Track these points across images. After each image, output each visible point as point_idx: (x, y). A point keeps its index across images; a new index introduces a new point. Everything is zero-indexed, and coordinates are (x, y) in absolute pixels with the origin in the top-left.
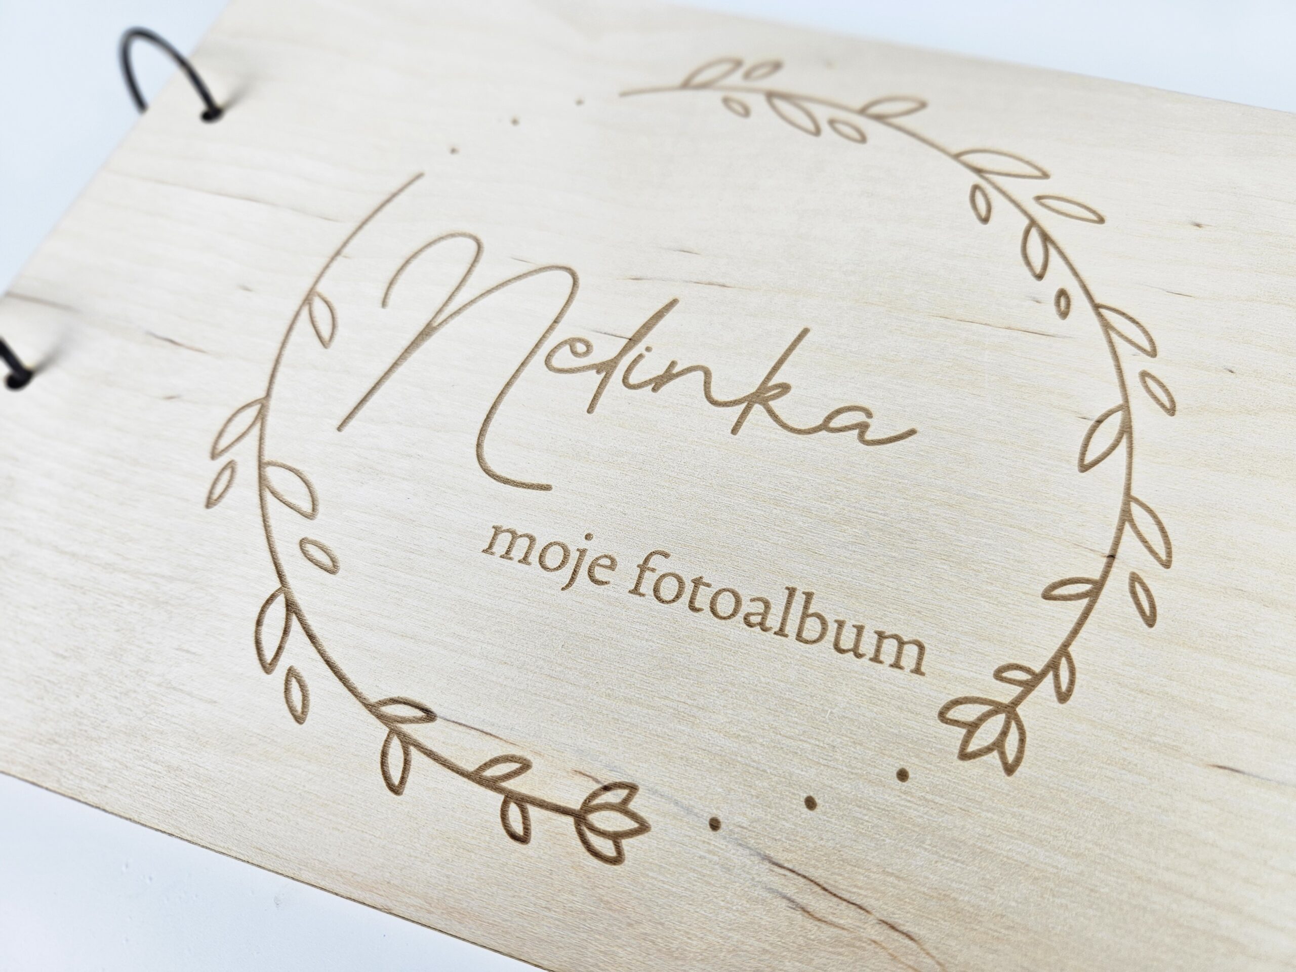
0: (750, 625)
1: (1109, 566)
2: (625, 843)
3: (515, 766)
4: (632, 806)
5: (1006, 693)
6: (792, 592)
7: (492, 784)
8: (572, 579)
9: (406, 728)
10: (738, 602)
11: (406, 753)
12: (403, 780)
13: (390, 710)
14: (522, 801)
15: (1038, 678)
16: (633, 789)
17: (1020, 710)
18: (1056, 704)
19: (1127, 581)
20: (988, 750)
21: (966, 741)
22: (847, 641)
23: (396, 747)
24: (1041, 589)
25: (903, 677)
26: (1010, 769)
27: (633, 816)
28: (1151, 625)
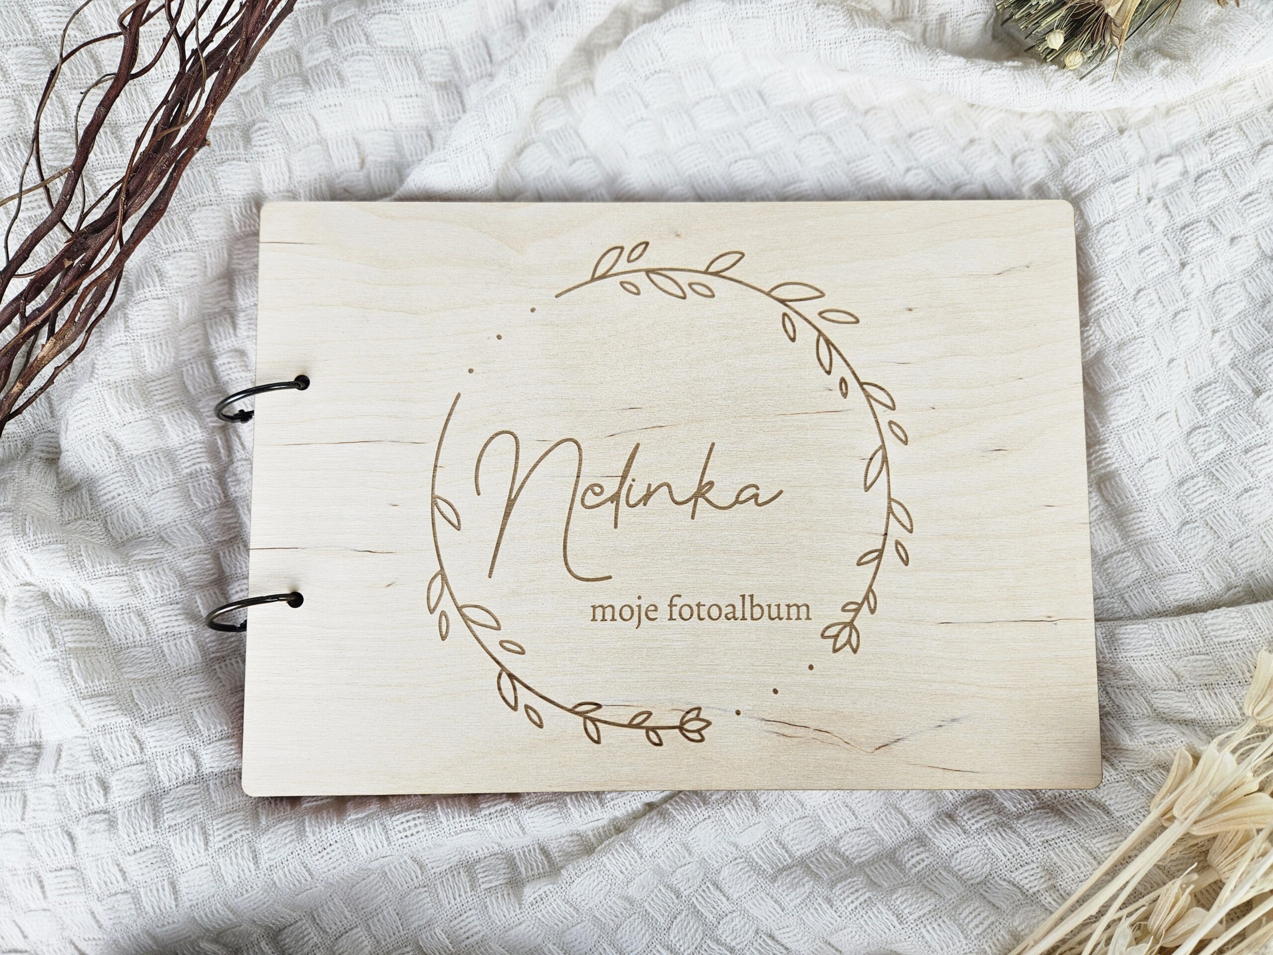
0: (729, 619)
1: (885, 540)
2: (703, 732)
3: (645, 716)
4: (701, 716)
5: (847, 617)
6: (743, 596)
7: (638, 726)
8: (639, 622)
9: (590, 715)
10: (720, 609)
11: (596, 725)
12: (599, 737)
13: (580, 709)
14: (654, 729)
15: (861, 605)
16: (699, 709)
17: (855, 623)
18: (870, 615)
19: (894, 545)
20: (845, 645)
21: (835, 644)
22: (774, 614)
23: (589, 724)
24: (855, 561)
25: (802, 623)
26: (855, 651)
27: (703, 720)
28: (907, 565)
